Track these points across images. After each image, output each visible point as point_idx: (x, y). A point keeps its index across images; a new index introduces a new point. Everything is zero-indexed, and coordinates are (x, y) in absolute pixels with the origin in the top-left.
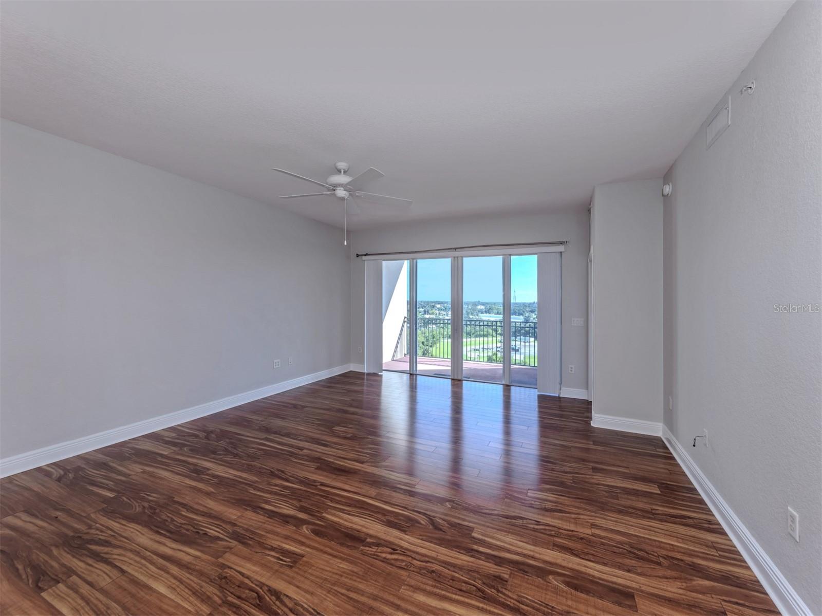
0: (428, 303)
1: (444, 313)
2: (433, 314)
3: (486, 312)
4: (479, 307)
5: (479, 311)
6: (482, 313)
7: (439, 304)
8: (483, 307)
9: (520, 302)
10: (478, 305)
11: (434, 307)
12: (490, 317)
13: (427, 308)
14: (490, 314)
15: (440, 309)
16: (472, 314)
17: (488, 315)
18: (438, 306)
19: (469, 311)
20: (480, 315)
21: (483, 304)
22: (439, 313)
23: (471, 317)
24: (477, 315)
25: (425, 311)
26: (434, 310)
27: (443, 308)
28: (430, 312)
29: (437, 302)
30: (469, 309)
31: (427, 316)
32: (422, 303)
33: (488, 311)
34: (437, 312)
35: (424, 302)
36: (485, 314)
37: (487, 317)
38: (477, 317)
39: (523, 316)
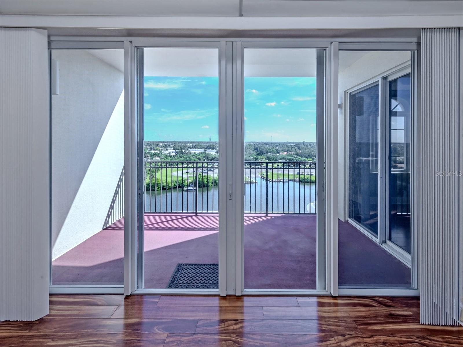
0: (153, 142)
1: (165, 149)
2: (157, 150)
3: (193, 148)
4: (189, 145)
5: (189, 147)
6: (191, 148)
7: (161, 143)
8: (191, 145)
9: (213, 141)
10: (188, 144)
11: (158, 145)
12: (196, 151)
13: (153, 146)
14: (195, 148)
15: (162, 147)
16: (184, 149)
17: (194, 149)
18: (161, 144)
19: (182, 147)
20: (189, 149)
21: (190, 143)
22: (162, 149)
23: (184, 151)
24: (188, 150)
25: (151, 148)
26: (157, 148)
27: (164, 145)
28: (155, 148)
29: (160, 141)
30: (182, 146)
31: (153, 152)
32: (149, 143)
33: (194, 147)
34: (160, 148)
35: (151, 142)
36: (192, 149)
37: (194, 151)
38: (188, 151)
39: (216, 149)
